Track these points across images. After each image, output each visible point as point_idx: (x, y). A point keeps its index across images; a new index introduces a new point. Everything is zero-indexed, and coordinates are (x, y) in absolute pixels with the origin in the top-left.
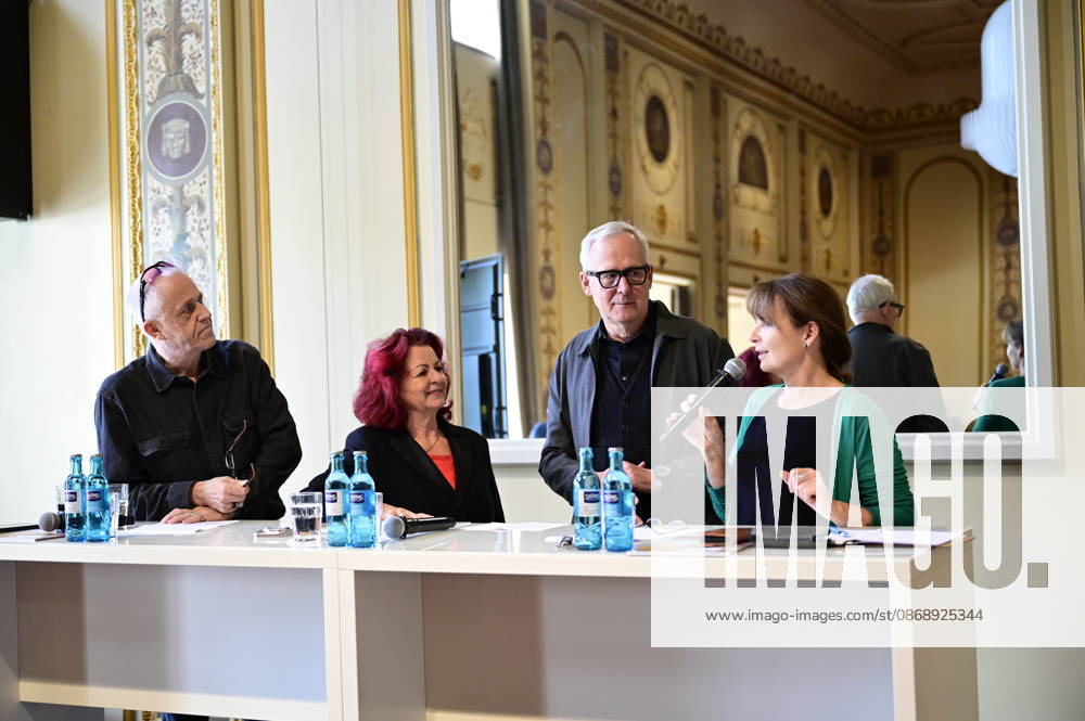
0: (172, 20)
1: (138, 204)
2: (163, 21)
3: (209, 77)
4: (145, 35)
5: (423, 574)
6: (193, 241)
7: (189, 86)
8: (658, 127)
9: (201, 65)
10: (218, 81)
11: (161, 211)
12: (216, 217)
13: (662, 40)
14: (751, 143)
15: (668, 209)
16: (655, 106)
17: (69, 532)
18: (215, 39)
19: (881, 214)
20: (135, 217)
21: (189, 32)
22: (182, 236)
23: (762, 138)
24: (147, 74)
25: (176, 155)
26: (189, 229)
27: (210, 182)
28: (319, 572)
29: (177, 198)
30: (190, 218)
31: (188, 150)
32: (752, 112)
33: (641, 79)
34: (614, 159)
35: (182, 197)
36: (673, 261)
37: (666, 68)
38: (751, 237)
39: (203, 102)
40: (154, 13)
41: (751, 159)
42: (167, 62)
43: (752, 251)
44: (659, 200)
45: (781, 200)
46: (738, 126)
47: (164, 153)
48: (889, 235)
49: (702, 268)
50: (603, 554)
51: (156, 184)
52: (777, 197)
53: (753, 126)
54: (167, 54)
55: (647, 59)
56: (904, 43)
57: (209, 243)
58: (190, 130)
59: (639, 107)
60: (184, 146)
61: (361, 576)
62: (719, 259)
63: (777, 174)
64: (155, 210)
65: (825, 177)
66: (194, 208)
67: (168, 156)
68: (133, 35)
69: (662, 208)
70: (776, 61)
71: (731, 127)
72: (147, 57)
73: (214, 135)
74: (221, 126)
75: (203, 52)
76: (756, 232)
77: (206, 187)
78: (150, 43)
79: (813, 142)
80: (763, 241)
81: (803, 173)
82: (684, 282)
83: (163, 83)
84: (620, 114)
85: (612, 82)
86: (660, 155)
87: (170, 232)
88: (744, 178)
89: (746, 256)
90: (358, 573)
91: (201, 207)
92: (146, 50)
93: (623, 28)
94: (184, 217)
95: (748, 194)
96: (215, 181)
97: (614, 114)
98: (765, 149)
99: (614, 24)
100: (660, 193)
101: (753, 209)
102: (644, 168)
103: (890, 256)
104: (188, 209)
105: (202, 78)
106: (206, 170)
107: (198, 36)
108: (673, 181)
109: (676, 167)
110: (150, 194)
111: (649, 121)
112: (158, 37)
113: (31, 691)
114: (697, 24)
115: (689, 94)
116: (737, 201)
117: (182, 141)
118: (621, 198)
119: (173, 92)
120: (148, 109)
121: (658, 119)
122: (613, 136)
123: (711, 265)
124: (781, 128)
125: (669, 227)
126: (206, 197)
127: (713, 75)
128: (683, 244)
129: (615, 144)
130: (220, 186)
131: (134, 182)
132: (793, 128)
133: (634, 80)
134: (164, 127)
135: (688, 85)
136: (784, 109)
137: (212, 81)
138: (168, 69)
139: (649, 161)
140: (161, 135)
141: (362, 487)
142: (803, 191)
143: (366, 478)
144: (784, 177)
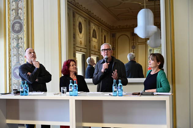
0: (17, 7)
1: (9, 38)
2: (15, 7)
3: (23, 17)
4: (11, 9)
5: (82, 100)
6: (20, 45)
7: (20, 18)
8: (81, 27)
9: (22, 15)
10: (25, 18)
11: (14, 39)
12: (24, 41)
13: (82, 13)
14: (94, 30)
15: (82, 41)
16: (80, 24)
17: (21, 94)
18: (25, 10)
19: (114, 43)
20: (9, 40)
21: (20, 9)
22: (18, 44)
23: (96, 30)
24: (12, 16)
25: (17, 30)
26: (19, 43)
27: (23, 35)
28: (69, 100)
29: (17, 37)
30: (19, 41)
31: (19, 29)
32: (95, 26)
33: (78, 19)
34: (74, 33)
35: (18, 37)
36: (83, 50)
37: (82, 17)
38: (94, 46)
39: (22, 21)
40: (13, 5)
41: (94, 33)
42: (15, 14)
43: (94, 48)
44: (81, 40)
45: (99, 40)
46: (92, 28)
47: (15, 29)
48: (115, 47)
49: (87, 51)
50: (118, 97)
51: (13, 35)
52: (98, 40)
53: (95, 28)
54: (15, 12)
55: (79, 16)
56: (118, 15)
57: (23, 45)
58: (20, 26)
59: (77, 24)
60: (19, 28)
61: (76, 100)
62: (90, 50)
63: (98, 36)
64: (13, 39)
65: (105, 37)
66: (20, 39)
67: (15, 30)
68: (9, 9)
69: (81, 41)
70: (98, 17)
71: (91, 28)
72: (12, 13)
73: (24, 27)
74: (26, 25)
75: (22, 13)
76: (95, 45)
77: (23, 36)
78: (12, 11)
79: (103, 31)
80: (96, 47)
81: (102, 36)
82: (84, 53)
83: (15, 18)
84: (75, 25)
85: (74, 19)
86: (81, 32)
87: (16, 43)
88: (93, 37)
89: (93, 49)
90: (75, 100)
91: (22, 39)
92: (12, 12)
93: (75, 10)
94: (18, 41)
95: (94, 39)
96: (24, 35)
97: (74, 25)
98: (96, 32)
99: (74, 10)
100: (81, 39)
101: (94, 41)
102: (78, 34)
103: (115, 51)
104: (19, 39)
105: (22, 17)
106: (23, 33)
107: (21, 10)
108: (83, 37)
109: (83, 34)
110: (12, 36)
111: (79, 26)
112: (14, 9)
113: (9, 121)
114: (86, 10)
115: (85, 22)
116: (92, 40)
117: (18, 28)
118: (75, 39)
119: (17, 19)
120: (12, 22)
121: (80, 26)
122: (74, 28)
123: (88, 51)
124: (99, 28)
125: (82, 44)
126: (22, 37)
127: (89, 19)
128: (84, 47)
129: (74, 30)
130: (25, 36)
131: (9, 34)
132: (100, 28)
133: (77, 19)
134: (15, 25)
135: (85, 21)
136: (99, 25)
137: (24, 17)
138: (16, 15)
139: (79, 33)
140: (14, 26)
141: (75, 86)
142: (102, 39)
143: (76, 85)
144: (99, 36)
